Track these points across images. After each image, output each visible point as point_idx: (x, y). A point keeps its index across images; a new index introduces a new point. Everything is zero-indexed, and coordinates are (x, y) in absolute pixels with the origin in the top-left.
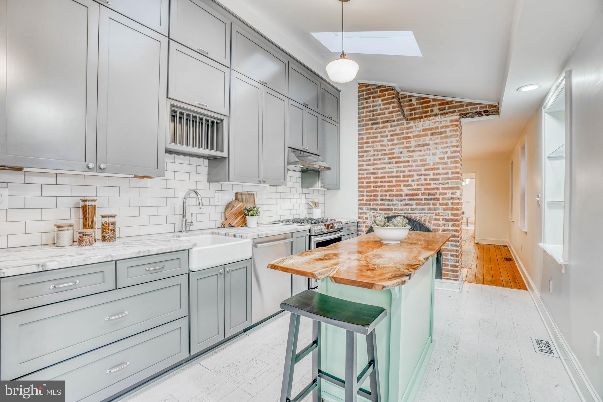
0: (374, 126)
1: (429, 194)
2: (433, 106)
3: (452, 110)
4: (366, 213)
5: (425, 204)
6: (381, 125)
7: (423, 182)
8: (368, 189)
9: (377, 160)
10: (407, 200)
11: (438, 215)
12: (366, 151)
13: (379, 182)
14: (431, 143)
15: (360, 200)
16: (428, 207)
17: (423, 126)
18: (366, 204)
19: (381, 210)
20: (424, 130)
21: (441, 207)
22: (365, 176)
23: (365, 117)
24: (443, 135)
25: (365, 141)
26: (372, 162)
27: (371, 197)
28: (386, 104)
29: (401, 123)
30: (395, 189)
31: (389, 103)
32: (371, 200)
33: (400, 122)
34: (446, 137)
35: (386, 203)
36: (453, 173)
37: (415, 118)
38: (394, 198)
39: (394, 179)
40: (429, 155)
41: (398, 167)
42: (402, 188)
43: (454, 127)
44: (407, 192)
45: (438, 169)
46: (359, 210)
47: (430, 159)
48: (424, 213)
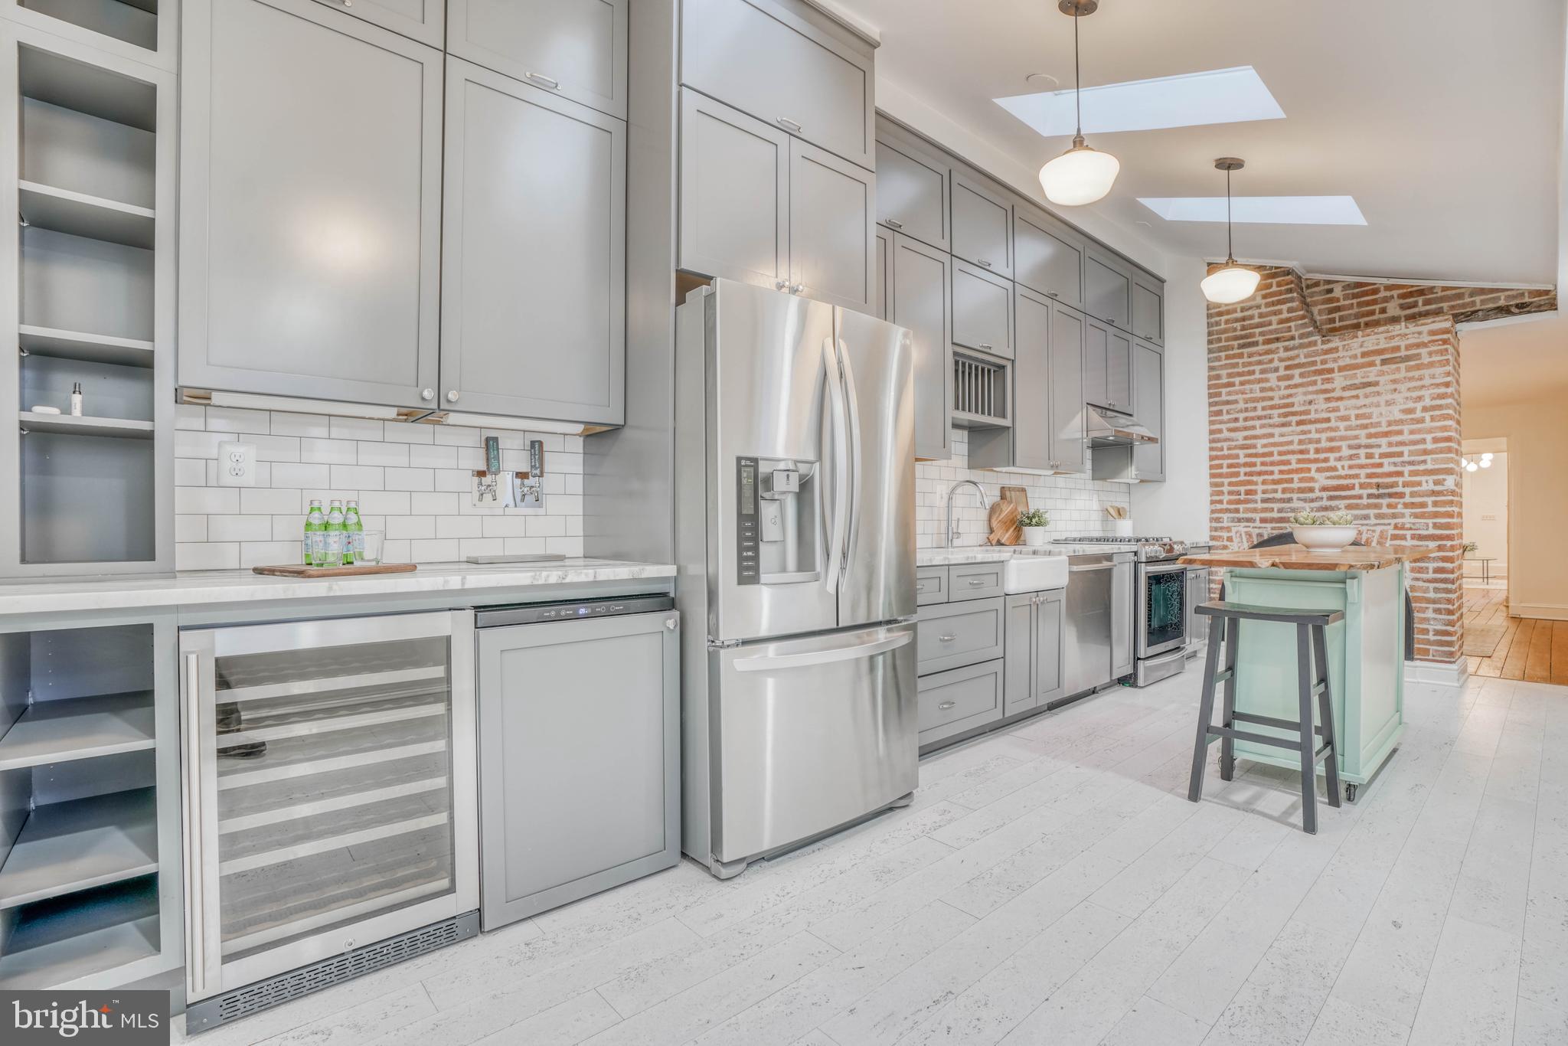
0: (1245, 351)
1: (1378, 486)
2: (1386, 300)
3: (1433, 307)
4: (1228, 529)
5: (1369, 506)
6: (1261, 348)
7: (1363, 461)
8: (1233, 480)
9: (1252, 419)
10: (1325, 499)
11: (1403, 528)
12: (1228, 403)
13: (1258, 464)
14: (1382, 379)
15: (1213, 502)
16: (1376, 511)
17: (1361, 346)
18: (1228, 511)
19: (1263, 520)
20: (1364, 355)
21: (1407, 511)
22: (1226, 452)
23: (1225, 331)
24: (1412, 363)
25: (1225, 381)
26: (1241, 424)
27: (1240, 495)
28: (1273, 304)
29: (1310, 342)
30: (1296, 477)
31: (1279, 302)
32: (1239, 502)
33: (1306, 340)
34: (1418, 367)
35: (1276, 506)
36: (1435, 440)
37: (1340, 327)
38: (1295, 496)
39: (1293, 458)
40: (1378, 405)
41: (1304, 432)
42: (1313, 474)
43: (1439, 345)
44: (1325, 484)
45: (1400, 433)
46: (1211, 522)
47: (1381, 414)
48: (1367, 525)
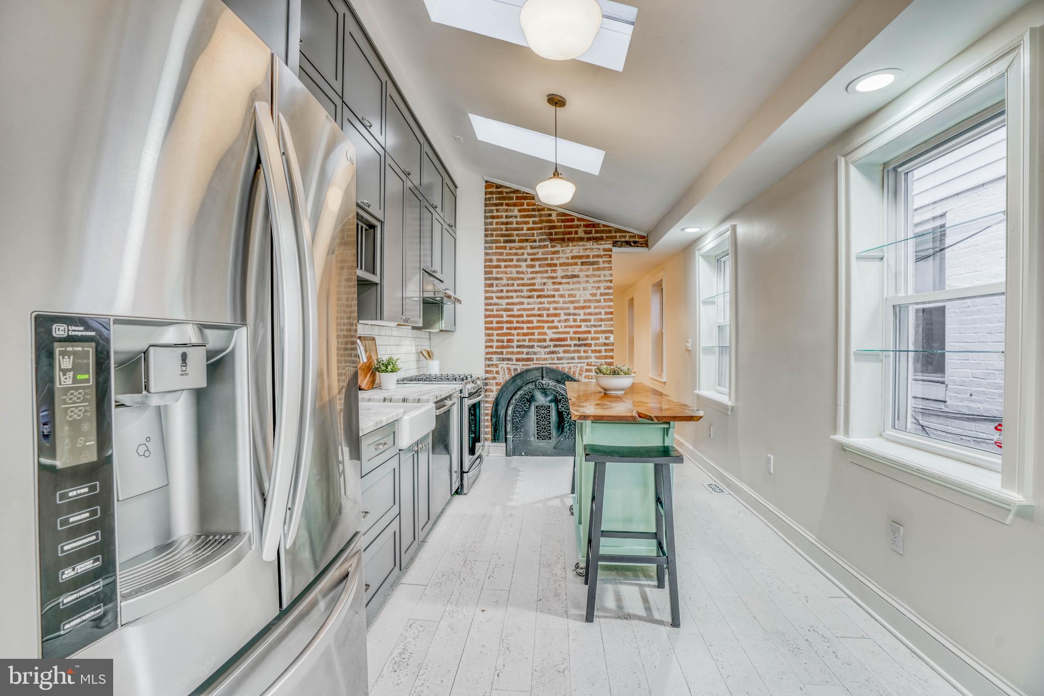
0: (508, 245)
1: (579, 339)
2: (578, 226)
3: (599, 235)
4: (497, 366)
5: (574, 352)
6: (517, 244)
7: (572, 323)
8: (500, 332)
9: (511, 291)
10: (552, 347)
11: (591, 365)
12: (497, 279)
13: (515, 322)
14: (581, 274)
15: (487, 347)
16: (578, 355)
17: (571, 252)
18: (496, 353)
19: (518, 360)
20: (573, 258)
21: (593, 355)
22: (495, 313)
23: (495, 230)
24: (596, 266)
25: (495, 263)
26: (504, 294)
27: (504, 342)
28: (524, 216)
29: (545, 245)
30: (536, 331)
31: (528, 216)
32: (503, 347)
33: (542, 244)
34: (598, 269)
35: (525, 350)
36: (606, 313)
37: (555, 238)
38: (536, 344)
39: (535, 319)
40: (579, 290)
41: (541, 303)
42: (546, 330)
43: (608, 258)
44: (552, 337)
45: (589, 307)
46: (485, 361)
47: (581, 295)
48: (573, 363)
